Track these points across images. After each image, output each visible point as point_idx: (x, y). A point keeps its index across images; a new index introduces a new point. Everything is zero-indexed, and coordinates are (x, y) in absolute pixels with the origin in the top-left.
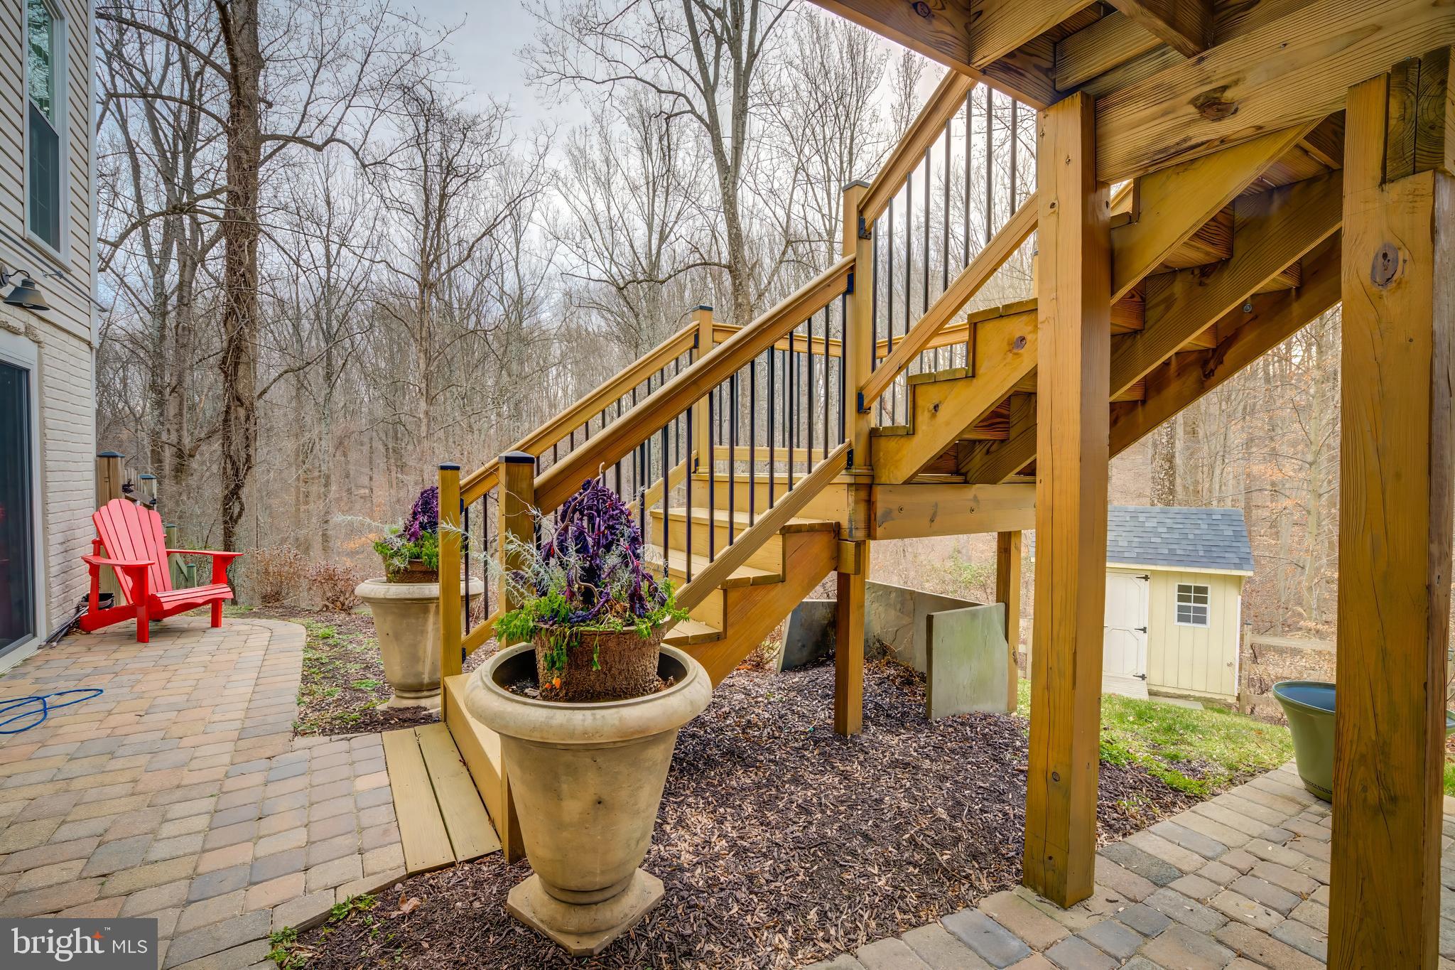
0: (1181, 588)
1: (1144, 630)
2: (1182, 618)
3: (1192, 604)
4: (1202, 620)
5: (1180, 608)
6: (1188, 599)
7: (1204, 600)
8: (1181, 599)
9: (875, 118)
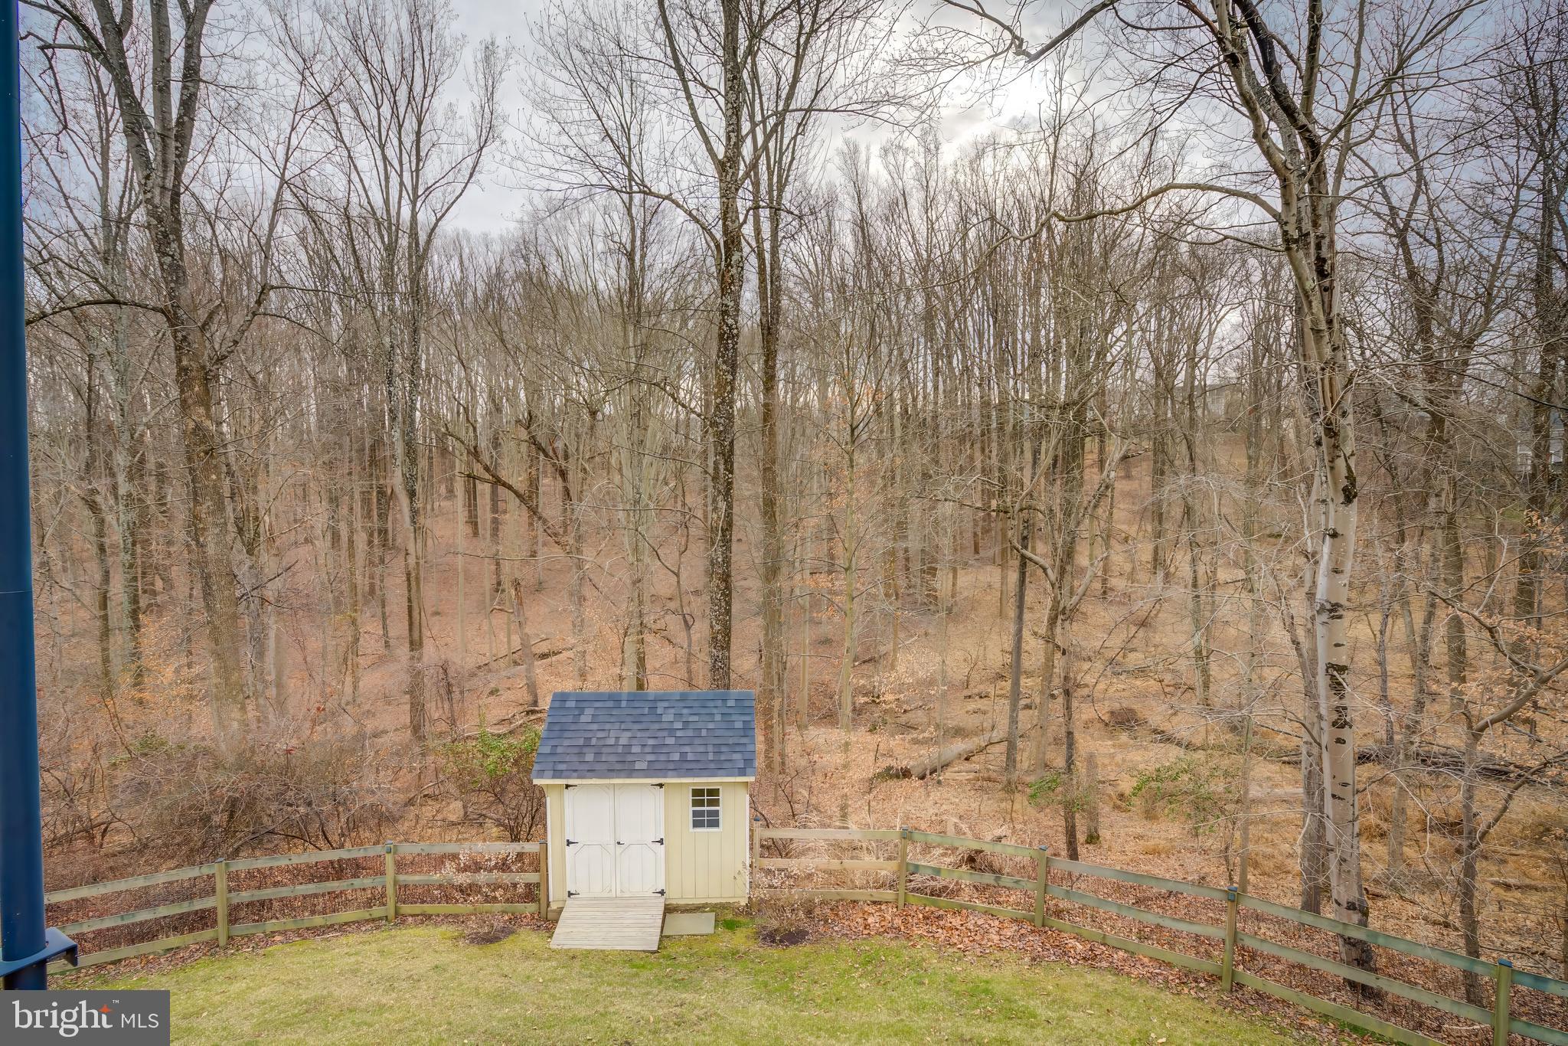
0: (697, 792)
1: (661, 842)
2: (697, 824)
3: (706, 808)
4: (715, 824)
5: (695, 813)
6: (701, 803)
7: (716, 803)
8: (695, 803)
9: (451, 111)
